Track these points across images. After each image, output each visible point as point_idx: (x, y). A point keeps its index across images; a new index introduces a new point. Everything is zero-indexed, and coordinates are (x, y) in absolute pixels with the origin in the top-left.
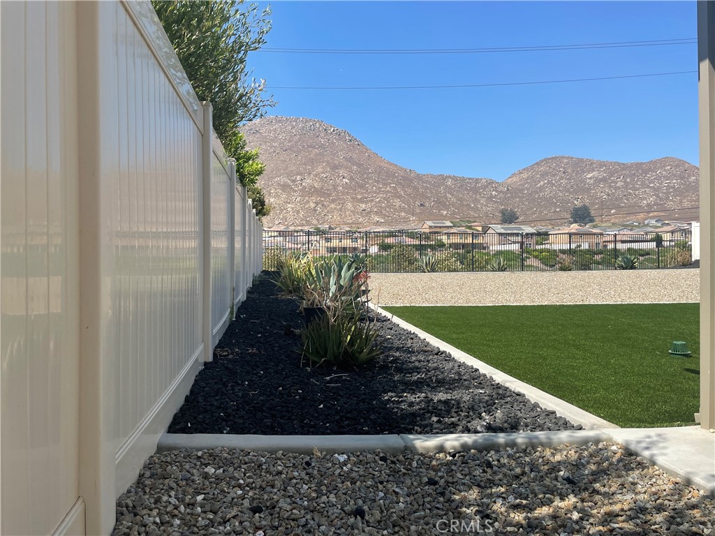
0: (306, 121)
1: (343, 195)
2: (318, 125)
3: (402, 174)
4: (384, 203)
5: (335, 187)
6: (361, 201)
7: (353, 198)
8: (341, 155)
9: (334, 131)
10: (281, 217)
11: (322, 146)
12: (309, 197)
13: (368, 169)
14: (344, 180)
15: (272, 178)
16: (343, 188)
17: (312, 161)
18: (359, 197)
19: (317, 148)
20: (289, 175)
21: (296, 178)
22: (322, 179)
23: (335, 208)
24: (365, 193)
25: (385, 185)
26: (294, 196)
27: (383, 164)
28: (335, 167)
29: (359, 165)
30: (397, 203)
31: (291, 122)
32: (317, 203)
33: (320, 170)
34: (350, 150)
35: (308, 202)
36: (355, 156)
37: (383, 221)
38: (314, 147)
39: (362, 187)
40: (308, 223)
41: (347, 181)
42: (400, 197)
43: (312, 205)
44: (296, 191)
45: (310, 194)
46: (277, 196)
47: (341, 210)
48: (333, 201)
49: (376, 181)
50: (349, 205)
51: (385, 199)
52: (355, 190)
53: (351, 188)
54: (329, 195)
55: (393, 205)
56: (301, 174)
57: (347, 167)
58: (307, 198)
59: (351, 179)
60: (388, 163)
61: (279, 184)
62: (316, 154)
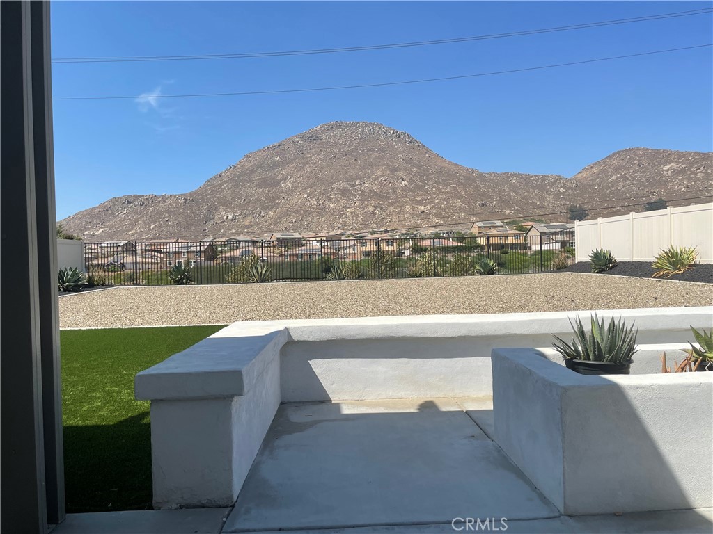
0: (366, 125)
1: (402, 197)
2: (377, 129)
3: (463, 173)
4: (444, 204)
5: (394, 190)
6: (420, 203)
7: (412, 200)
8: (401, 158)
9: (393, 133)
10: (341, 221)
11: (382, 150)
12: (368, 201)
13: (428, 170)
14: (403, 182)
15: (332, 183)
16: (402, 190)
17: (371, 164)
18: (418, 199)
19: (377, 152)
20: (348, 180)
21: (355, 183)
22: (381, 183)
23: (394, 211)
24: (424, 195)
25: (445, 185)
26: (353, 200)
27: (444, 165)
28: (394, 170)
29: (419, 167)
30: (457, 203)
31: (351, 127)
32: (375, 207)
33: (379, 173)
34: (410, 152)
35: (367, 206)
36: (415, 158)
37: (442, 222)
38: (374, 151)
39: (421, 188)
40: (367, 226)
41: (406, 183)
42: (460, 197)
43: (371, 209)
44: (355, 196)
45: (369, 198)
46: (336, 201)
47: (399, 212)
48: (392, 204)
49: (436, 182)
50: (408, 208)
51: (444, 200)
52: (414, 192)
53: (410, 190)
54: (388, 198)
55: (452, 206)
56: (360, 179)
57: (406, 170)
58: (366, 202)
59: (410, 181)
60: (449, 163)
61: (338, 189)
62: (376, 158)
